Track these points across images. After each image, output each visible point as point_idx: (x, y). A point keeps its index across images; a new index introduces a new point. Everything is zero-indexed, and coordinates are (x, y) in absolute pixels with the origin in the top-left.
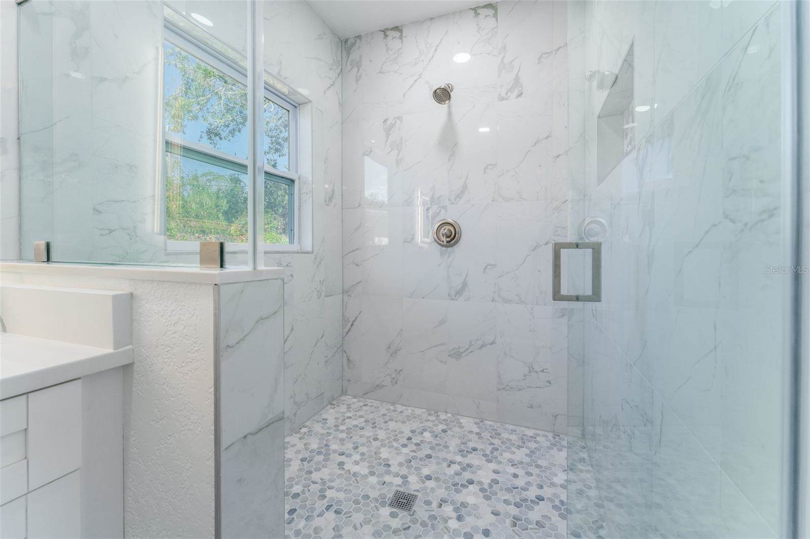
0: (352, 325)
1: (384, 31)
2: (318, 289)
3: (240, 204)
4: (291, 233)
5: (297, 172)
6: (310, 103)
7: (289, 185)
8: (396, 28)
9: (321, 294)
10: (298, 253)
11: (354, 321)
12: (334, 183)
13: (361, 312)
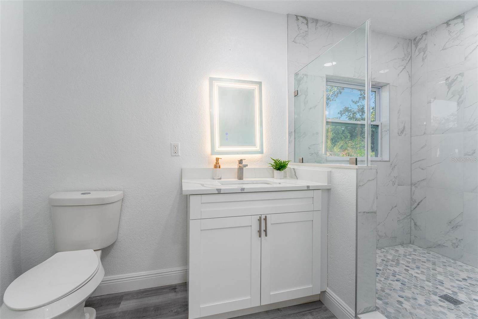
0: (418, 204)
1: (448, 23)
2: (393, 181)
3: (340, 134)
4: (376, 152)
5: (380, 121)
6: (388, 85)
7: (375, 128)
8: (459, 17)
9: (395, 183)
10: (380, 161)
11: (420, 202)
12: (405, 123)
13: (426, 197)
